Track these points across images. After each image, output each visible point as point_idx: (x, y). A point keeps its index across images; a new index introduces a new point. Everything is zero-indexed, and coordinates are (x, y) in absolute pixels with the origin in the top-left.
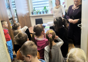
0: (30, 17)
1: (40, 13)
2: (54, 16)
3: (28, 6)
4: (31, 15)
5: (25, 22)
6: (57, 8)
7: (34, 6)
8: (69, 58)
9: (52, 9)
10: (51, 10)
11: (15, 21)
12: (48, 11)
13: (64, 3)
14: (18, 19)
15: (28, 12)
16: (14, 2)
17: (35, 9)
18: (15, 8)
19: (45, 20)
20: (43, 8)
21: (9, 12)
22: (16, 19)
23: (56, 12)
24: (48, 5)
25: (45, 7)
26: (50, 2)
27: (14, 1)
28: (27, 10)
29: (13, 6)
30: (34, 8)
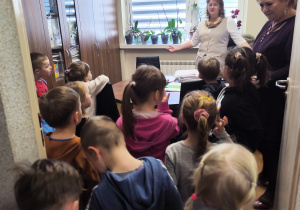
0: (120, 49)
1: (155, 40)
2: (199, 53)
3: (117, 14)
4: (123, 44)
5: (102, 65)
6: (212, 27)
7: (136, 17)
8: (205, 163)
9: (195, 29)
10: (191, 33)
11: (70, 57)
12: (179, 34)
13: (237, 12)
14: (79, 53)
15: (113, 33)
16: (74, 6)
17: (139, 26)
18: (74, 19)
19: (168, 64)
20: (166, 25)
21: (55, 28)
22: (74, 52)
23: (205, 40)
24: (182, 15)
25: (172, 23)
26: (191, 8)
27: (72, 3)
28: (113, 26)
29: (68, 11)
30: (137, 23)
